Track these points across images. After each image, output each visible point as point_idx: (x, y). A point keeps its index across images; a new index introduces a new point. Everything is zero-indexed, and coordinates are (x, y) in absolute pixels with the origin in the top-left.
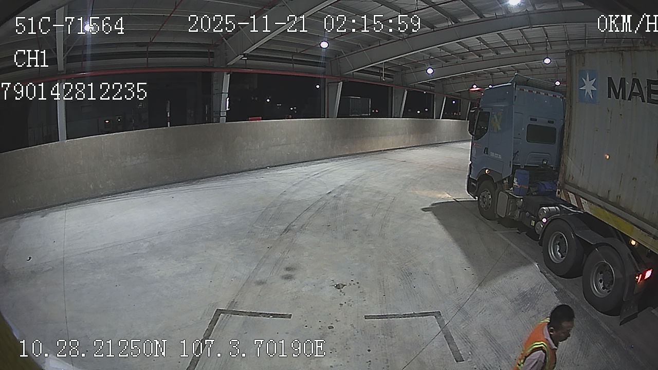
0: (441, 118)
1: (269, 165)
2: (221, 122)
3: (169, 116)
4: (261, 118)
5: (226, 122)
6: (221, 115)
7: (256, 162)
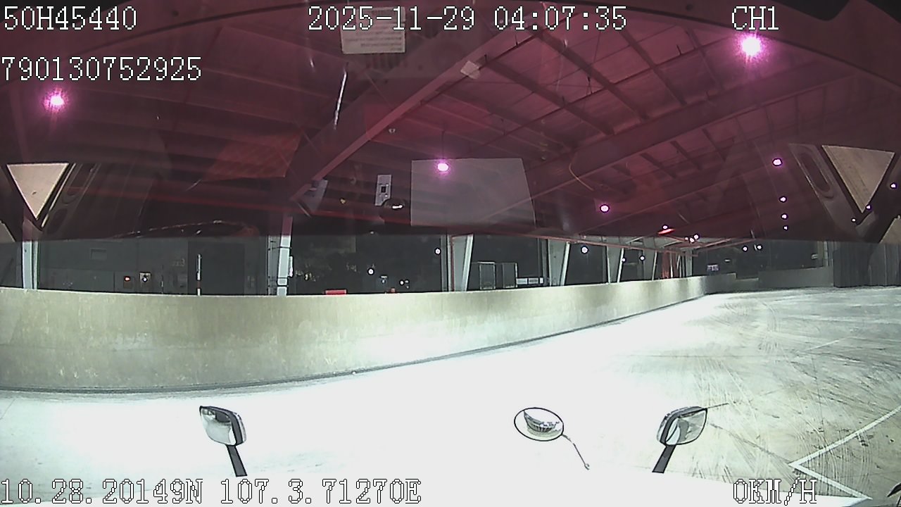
0: (619, 280)
1: (357, 368)
2: (278, 294)
3: (199, 278)
4: (345, 291)
5: (287, 294)
6: (279, 284)
7: (335, 363)
